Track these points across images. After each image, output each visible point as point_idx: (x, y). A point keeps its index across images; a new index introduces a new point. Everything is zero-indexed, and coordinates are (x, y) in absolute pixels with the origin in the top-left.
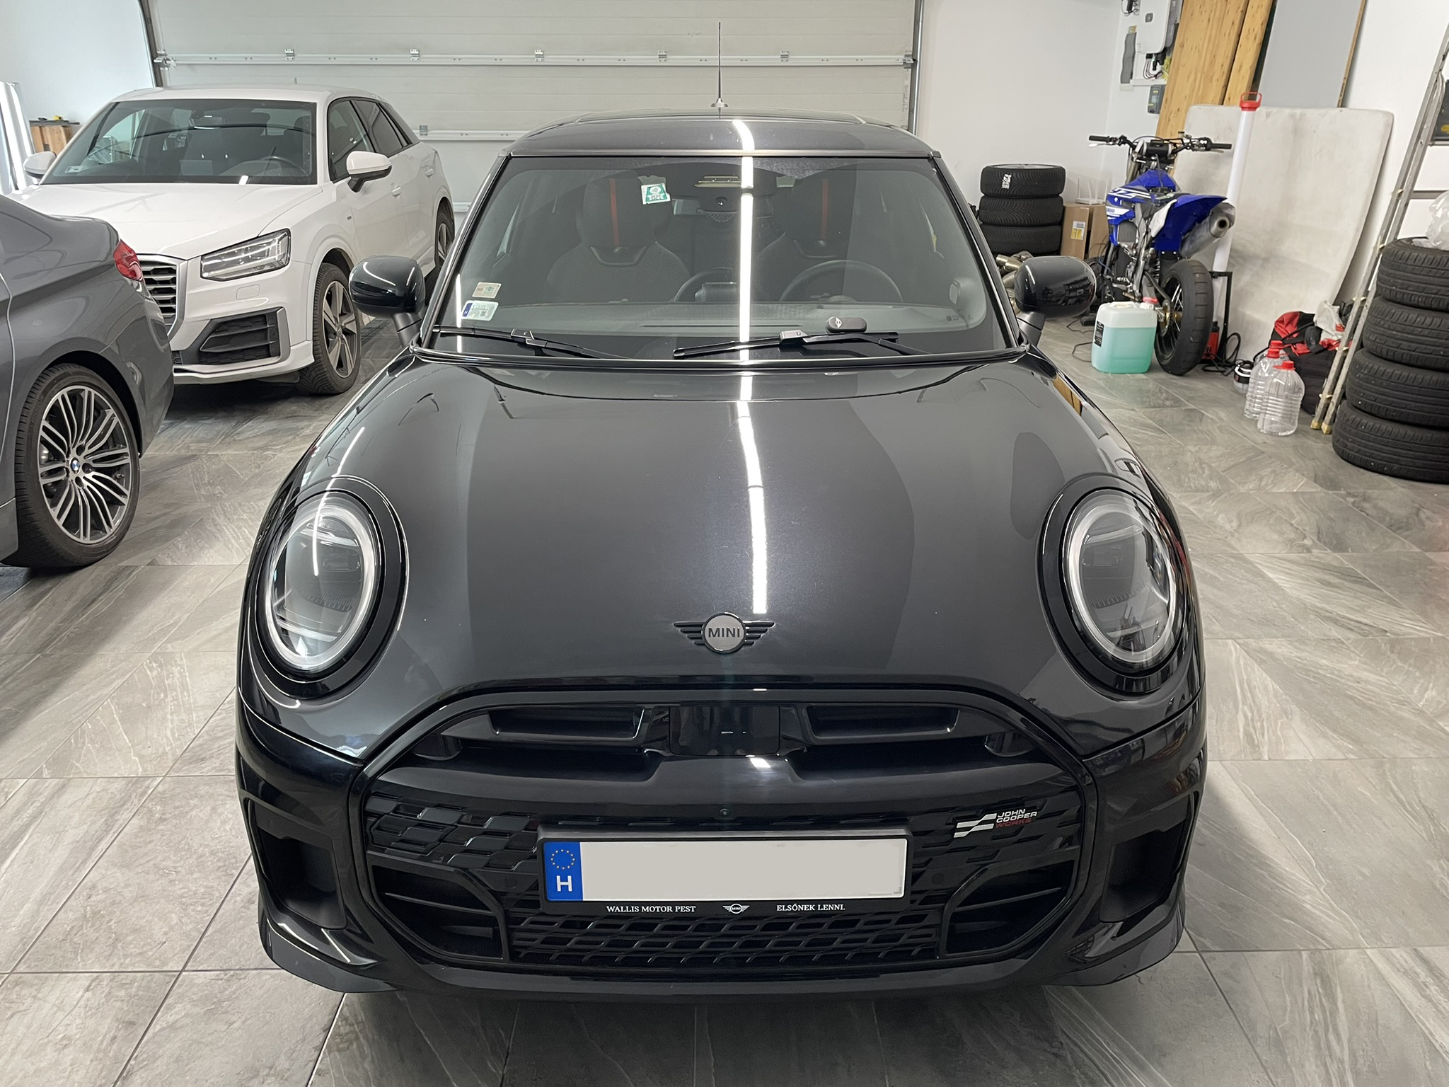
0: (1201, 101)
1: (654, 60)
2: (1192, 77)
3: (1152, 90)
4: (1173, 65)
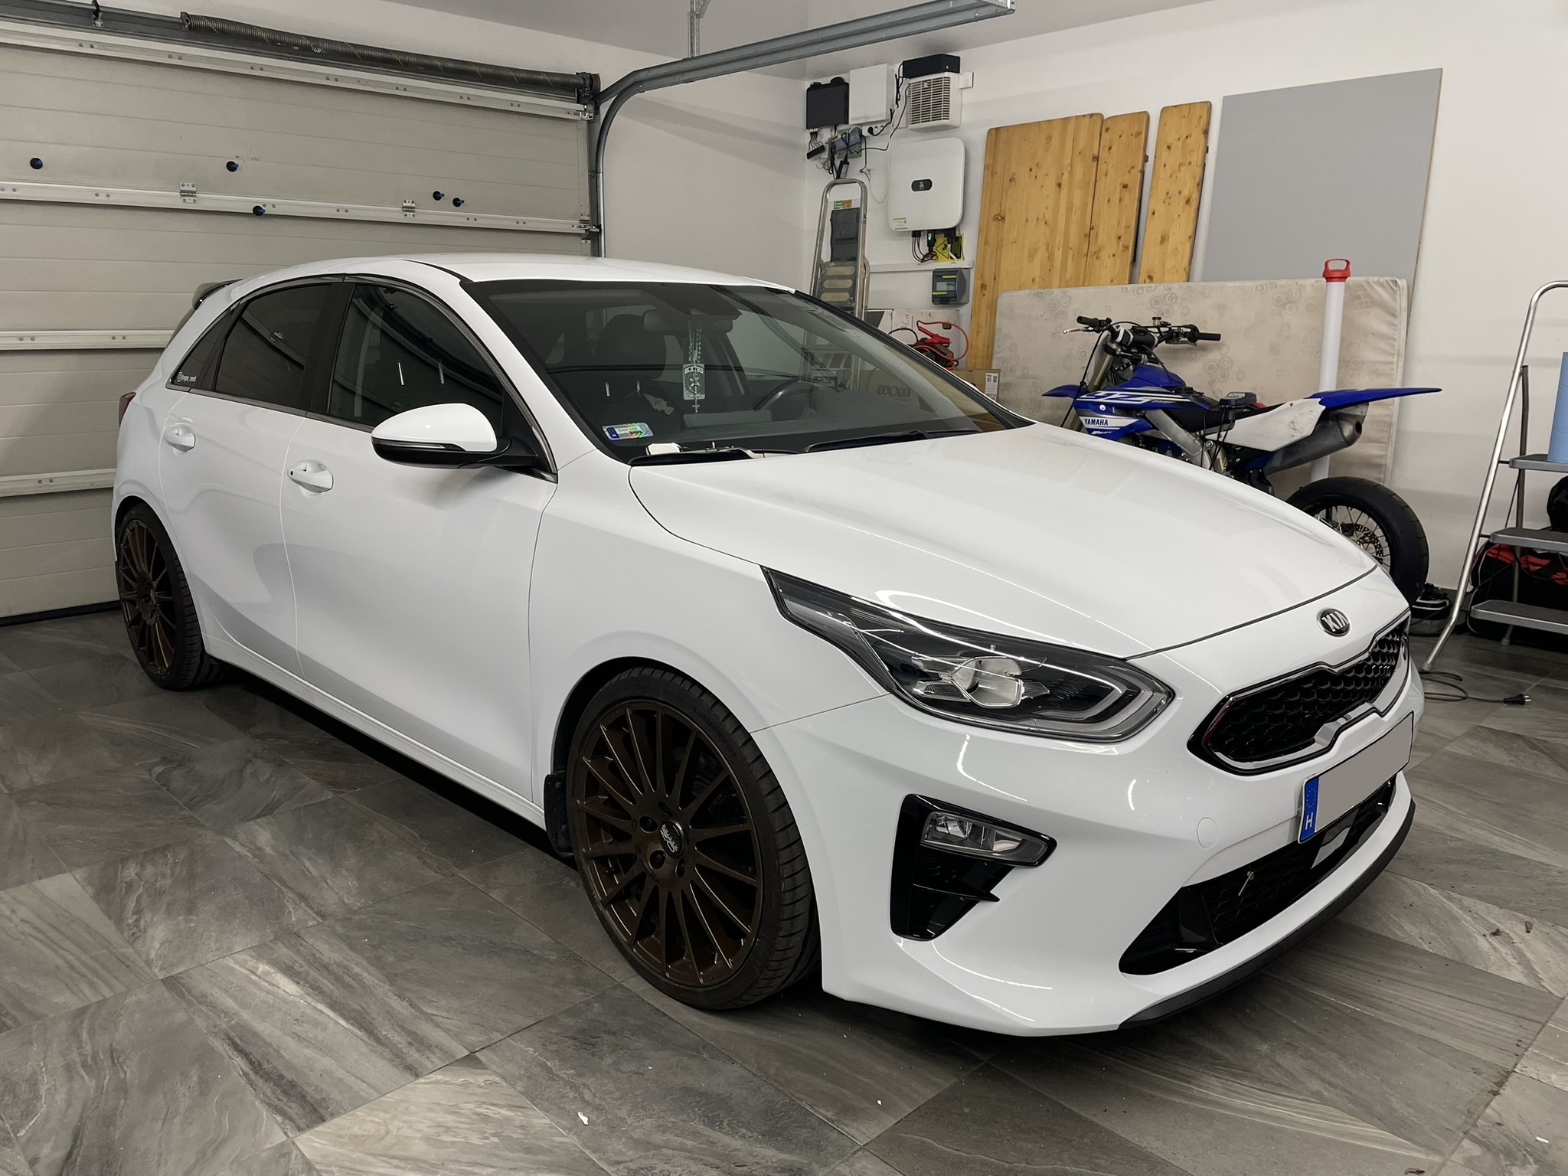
1: (174, 200)
2: (1041, 255)
3: (938, 275)
4: (984, 240)
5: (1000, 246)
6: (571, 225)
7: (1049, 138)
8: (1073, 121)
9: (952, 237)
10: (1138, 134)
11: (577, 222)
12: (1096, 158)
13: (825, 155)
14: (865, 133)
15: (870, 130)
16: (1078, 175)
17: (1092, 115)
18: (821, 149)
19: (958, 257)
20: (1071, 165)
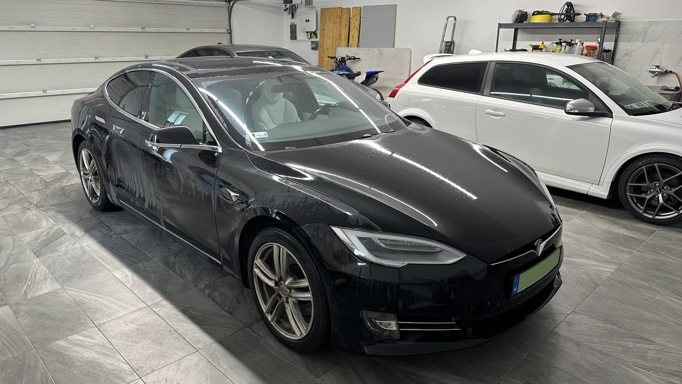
0: (339, 46)
1: (140, 30)
2: (331, 38)
3: (312, 42)
4: (321, 35)
5: (324, 36)
6: (224, 31)
7: (332, 12)
8: (336, 9)
9: (315, 33)
10: (348, 13)
11: (226, 30)
12: (341, 18)
13: (288, 10)
14: (296, 6)
15: (297, 6)
16: (338, 21)
17: (340, 7)
18: (287, 9)
19: (317, 38)
20: (336, 18)
